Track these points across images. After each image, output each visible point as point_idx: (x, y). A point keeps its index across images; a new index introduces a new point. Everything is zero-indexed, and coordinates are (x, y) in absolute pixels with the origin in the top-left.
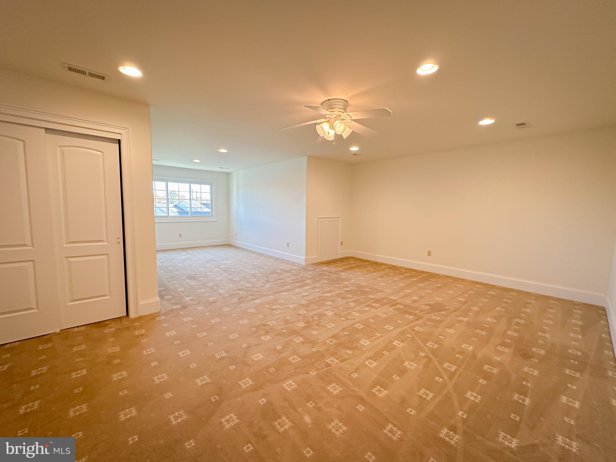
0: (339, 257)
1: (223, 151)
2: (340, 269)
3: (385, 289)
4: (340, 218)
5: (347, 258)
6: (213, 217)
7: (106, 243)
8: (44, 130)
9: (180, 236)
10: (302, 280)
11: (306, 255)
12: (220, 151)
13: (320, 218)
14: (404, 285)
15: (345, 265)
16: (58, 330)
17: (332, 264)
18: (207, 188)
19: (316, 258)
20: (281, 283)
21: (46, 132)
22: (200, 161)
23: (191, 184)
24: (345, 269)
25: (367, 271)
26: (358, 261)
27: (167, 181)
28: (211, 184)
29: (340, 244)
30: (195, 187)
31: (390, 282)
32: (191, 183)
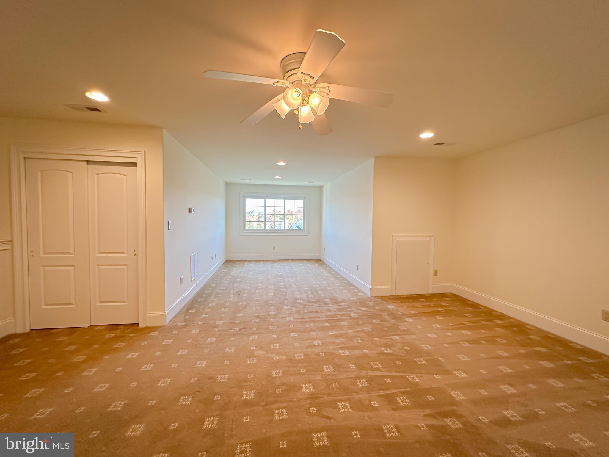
0: (431, 292)
1: (282, 163)
2: (412, 312)
3: (456, 370)
4: (433, 237)
5: (443, 296)
6: (305, 231)
7: (126, 255)
8: (85, 163)
9: (274, 248)
10: (341, 318)
11: (373, 284)
12: (278, 164)
13: (396, 236)
14: (510, 371)
15: (429, 306)
16: (87, 325)
17: (410, 302)
18: (300, 203)
19: (388, 290)
20: (309, 318)
21: (88, 164)
22: (280, 177)
23: (286, 200)
24: (420, 313)
25: (456, 325)
26: (458, 303)
27: (265, 198)
28: (304, 199)
29: (432, 273)
30: (290, 203)
31: (484, 356)
32: (285, 198)
